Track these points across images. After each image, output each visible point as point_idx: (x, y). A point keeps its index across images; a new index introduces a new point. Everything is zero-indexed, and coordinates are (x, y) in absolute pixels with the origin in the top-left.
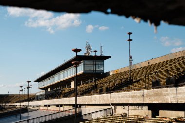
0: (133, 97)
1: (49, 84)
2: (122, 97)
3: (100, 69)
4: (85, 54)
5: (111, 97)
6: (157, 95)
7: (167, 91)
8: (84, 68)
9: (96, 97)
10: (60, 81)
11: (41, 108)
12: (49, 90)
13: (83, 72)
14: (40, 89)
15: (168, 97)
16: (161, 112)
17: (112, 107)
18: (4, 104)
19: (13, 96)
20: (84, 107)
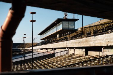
0: (76, 43)
1: (46, 36)
2: (71, 43)
3: (73, 27)
4: (64, 17)
5: (66, 43)
6: (86, 41)
7: (91, 39)
8: (63, 26)
9: (60, 44)
10: (50, 34)
11: (38, 51)
12: (46, 40)
13: (62, 28)
14: (41, 39)
15: (91, 43)
16: (89, 52)
17: (67, 49)
18: (22, 49)
19: (27, 44)
20: (57, 50)
